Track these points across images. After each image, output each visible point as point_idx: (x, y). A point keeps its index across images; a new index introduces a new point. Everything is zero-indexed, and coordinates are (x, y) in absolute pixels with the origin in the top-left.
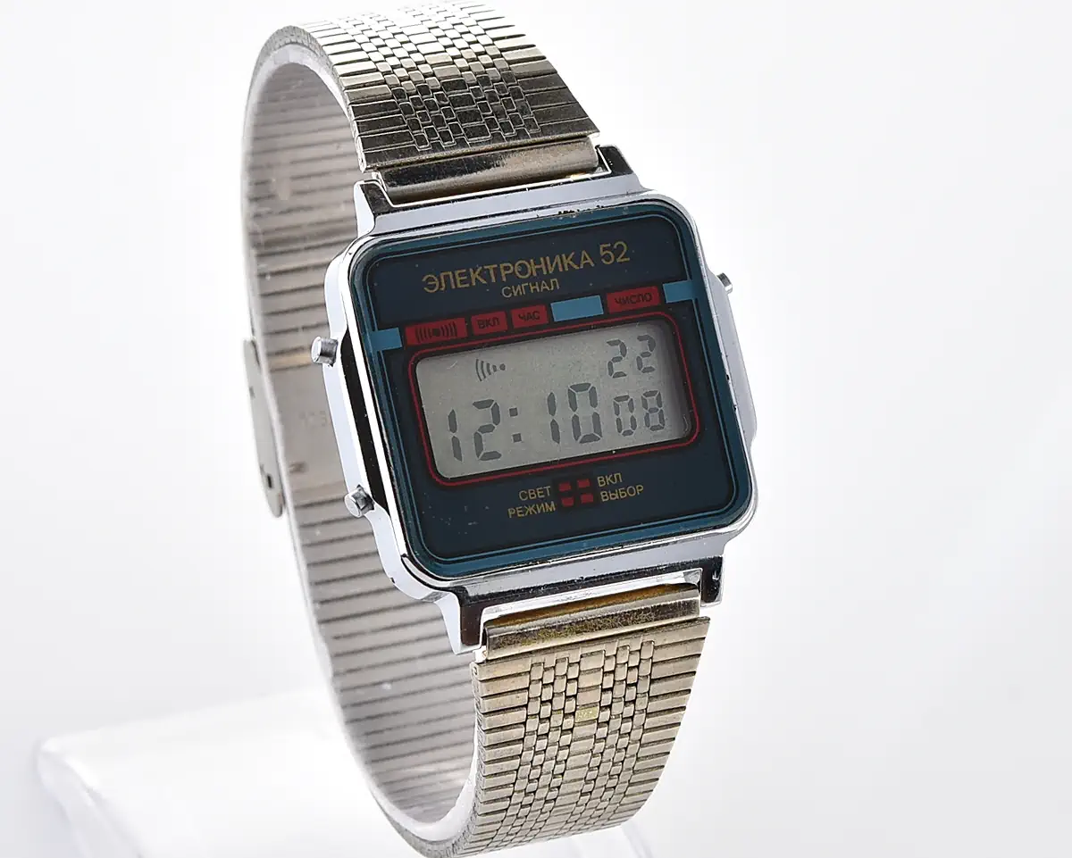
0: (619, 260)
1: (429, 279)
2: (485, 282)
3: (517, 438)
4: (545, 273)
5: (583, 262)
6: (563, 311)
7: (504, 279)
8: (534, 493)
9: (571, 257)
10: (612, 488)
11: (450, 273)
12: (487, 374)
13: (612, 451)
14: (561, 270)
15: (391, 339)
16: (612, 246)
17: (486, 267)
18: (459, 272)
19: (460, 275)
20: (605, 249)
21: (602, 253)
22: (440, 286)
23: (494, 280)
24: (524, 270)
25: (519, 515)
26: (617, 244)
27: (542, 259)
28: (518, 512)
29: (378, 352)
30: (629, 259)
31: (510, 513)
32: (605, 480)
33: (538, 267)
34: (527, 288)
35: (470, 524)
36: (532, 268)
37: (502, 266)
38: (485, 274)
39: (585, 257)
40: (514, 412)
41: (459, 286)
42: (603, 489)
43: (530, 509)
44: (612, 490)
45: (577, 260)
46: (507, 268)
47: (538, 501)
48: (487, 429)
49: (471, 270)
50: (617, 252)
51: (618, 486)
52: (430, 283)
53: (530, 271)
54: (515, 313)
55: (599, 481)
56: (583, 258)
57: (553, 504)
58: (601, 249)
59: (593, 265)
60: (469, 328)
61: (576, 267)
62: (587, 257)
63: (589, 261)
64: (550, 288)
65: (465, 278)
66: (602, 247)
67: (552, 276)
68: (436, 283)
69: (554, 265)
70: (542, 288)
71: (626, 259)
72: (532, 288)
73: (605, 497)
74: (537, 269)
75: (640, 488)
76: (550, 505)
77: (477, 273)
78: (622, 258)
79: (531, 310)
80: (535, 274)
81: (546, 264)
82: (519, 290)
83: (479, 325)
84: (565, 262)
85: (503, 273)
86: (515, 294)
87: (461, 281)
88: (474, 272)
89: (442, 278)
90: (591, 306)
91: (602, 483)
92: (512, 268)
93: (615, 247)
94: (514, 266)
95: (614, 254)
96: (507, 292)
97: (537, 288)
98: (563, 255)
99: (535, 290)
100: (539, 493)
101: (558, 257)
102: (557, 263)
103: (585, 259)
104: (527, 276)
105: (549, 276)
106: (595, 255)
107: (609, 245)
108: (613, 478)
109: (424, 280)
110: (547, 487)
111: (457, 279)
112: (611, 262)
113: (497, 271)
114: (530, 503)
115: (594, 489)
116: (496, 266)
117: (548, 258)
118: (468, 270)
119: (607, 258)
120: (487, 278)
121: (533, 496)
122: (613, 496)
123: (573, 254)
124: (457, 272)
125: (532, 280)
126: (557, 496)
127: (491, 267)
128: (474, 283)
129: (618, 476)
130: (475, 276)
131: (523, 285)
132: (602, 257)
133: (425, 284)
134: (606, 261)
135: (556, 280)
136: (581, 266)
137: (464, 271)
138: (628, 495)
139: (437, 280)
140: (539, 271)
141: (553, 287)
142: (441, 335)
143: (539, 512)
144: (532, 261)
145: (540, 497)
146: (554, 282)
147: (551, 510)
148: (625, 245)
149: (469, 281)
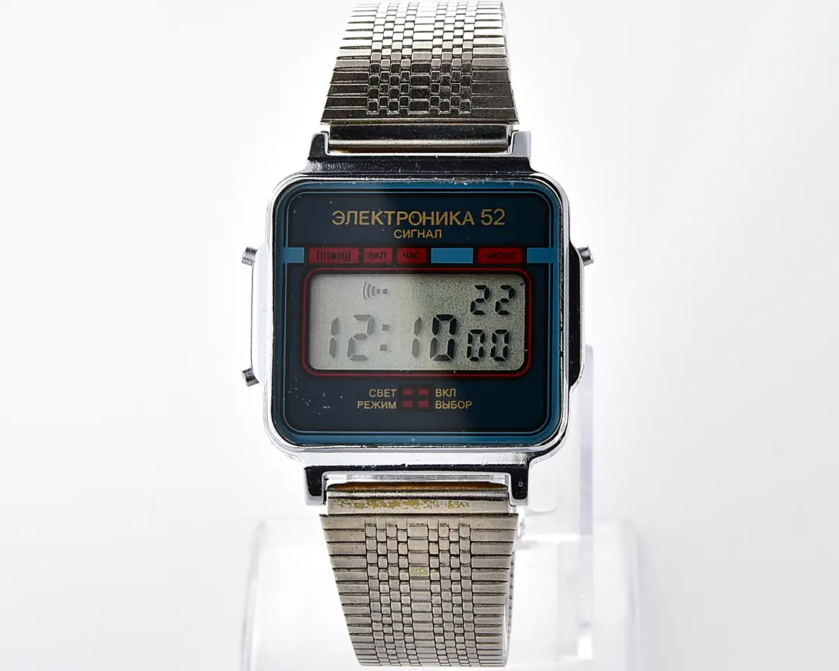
0: (496, 223)
1: (337, 215)
2: (382, 223)
3: (384, 348)
4: (433, 224)
5: (466, 220)
6: (439, 256)
7: (398, 224)
8: (382, 393)
9: (456, 215)
10: (443, 399)
11: (356, 212)
12: (371, 295)
13: (453, 371)
14: (446, 224)
15: (296, 255)
16: (493, 212)
17: (385, 212)
18: (364, 212)
19: (364, 215)
20: (486, 213)
21: (483, 216)
22: (346, 221)
23: (389, 223)
24: (416, 219)
25: (365, 408)
26: (497, 210)
27: (433, 213)
28: (365, 404)
29: (284, 264)
30: (503, 224)
31: (359, 405)
32: (442, 392)
33: (429, 218)
34: (415, 234)
35: (329, 407)
36: (423, 218)
37: (399, 213)
38: (384, 218)
39: (468, 216)
40: (386, 328)
41: (361, 223)
42: (438, 399)
43: (376, 404)
44: (446, 401)
45: (461, 218)
46: (402, 216)
47: (383, 399)
48: (361, 337)
49: (373, 212)
50: (496, 217)
51: (452, 398)
52: (337, 217)
53: (420, 221)
54: (400, 251)
55: (437, 392)
56: (466, 216)
57: (395, 403)
58: (483, 213)
59: (473, 223)
60: (360, 257)
61: (459, 223)
62: (470, 216)
63: (471, 220)
64: (434, 236)
65: (367, 217)
66: (484, 211)
67: (438, 227)
68: (342, 218)
69: (441, 219)
70: (428, 235)
71: (501, 224)
72: (419, 234)
73: (438, 405)
74: (427, 220)
75: (469, 403)
76: (392, 404)
77: (378, 215)
78: (500, 221)
79: (414, 250)
80: (424, 224)
81: (435, 219)
82: (409, 234)
83: (370, 255)
84: (452, 218)
85: (399, 219)
86: (404, 236)
87: (363, 219)
88: (376, 214)
89: (349, 214)
90: (465, 255)
91: (439, 394)
92: (407, 216)
93: (495, 212)
94: (409, 215)
95: (493, 218)
96: (398, 234)
97: (423, 234)
98: (451, 213)
99: (421, 236)
100: (385, 393)
101: (446, 213)
102: (444, 218)
103: (468, 218)
104: (418, 224)
105: (436, 227)
106: (477, 217)
107: (490, 210)
108: (448, 392)
109: (334, 214)
110: (393, 390)
111: (360, 217)
112: (489, 224)
113: (394, 217)
114: (376, 399)
115: (432, 398)
116: (394, 212)
117: (438, 212)
118: (371, 214)
119: (487, 220)
120: (385, 221)
121: (380, 394)
122: (445, 406)
123: (458, 213)
124: (361, 213)
125: (420, 227)
126: (399, 398)
127: (390, 213)
128: (373, 223)
129: (453, 391)
130: (375, 217)
131: (412, 231)
132: (482, 219)
133: (334, 218)
134: (485, 222)
135: (440, 230)
136: (464, 224)
137: (368, 212)
138: (458, 408)
139: (344, 215)
140: (428, 221)
141: (436, 236)
142: (337, 259)
143: (382, 408)
144: (424, 213)
145: (386, 396)
146: (438, 233)
147: (392, 408)
148: (503, 212)
149: (370, 221)
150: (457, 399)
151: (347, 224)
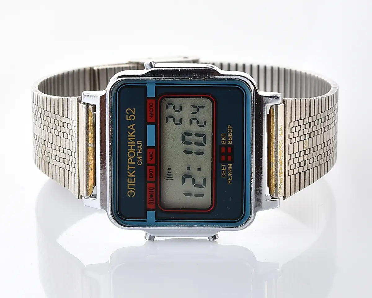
0: (134, 113)
1: (130, 195)
2: (134, 171)
3: (199, 170)
4: (134, 145)
5: (132, 128)
6: (151, 142)
7: (134, 163)
9: (130, 133)
10: (227, 139)
11: (128, 185)
12: (171, 176)
13: (212, 135)
14: (134, 138)
15: (151, 215)
16: (128, 114)
17: (128, 170)
18: (128, 181)
19: (130, 181)
20: (128, 118)
21: (130, 119)
23: (134, 168)
24: (132, 154)
25: (231, 179)
26: (127, 112)
27: (128, 145)
28: (230, 180)
29: (156, 221)
30: (134, 109)
31: (230, 183)
32: (223, 140)
33: (131, 147)
34: (139, 154)
35: (231, 198)
36: (132, 150)
37: (129, 163)
38: (131, 170)
39: (130, 127)
40: (188, 169)
41: (134, 182)
42: (227, 142)
43: (229, 174)
44: (228, 139)
45: (131, 131)
46: (130, 161)
47: (227, 170)
48: (193, 181)
49: (128, 176)
50: (130, 113)
51: (227, 135)
52: (131, 194)
53: (132, 152)
54: (149, 162)
55: (223, 143)
56: (131, 128)
57: (229, 165)
58: (128, 119)
59: (134, 125)
60: (152, 182)
61: (134, 132)
63: (132, 126)
64: (141, 145)
65: (131, 179)
66: (127, 119)
68: (131, 191)
69: (132, 141)
70: (140, 148)
71: (134, 110)
72: (140, 152)
73: (230, 142)
74: (132, 149)
75: (229, 127)
77: (130, 173)
78: (133, 111)
79: (148, 155)
80: (134, 150)
81: (131, 144)
82: (140, 158)
83: (151, 178)
84: (131, 136)
85: (132, 163)
86: (141, 160)
87: (132, 181)
88: (129, 175)
89: (129, 188)
90: (151, 129)
91: (224, 142)
92: (130, 159)
93: (128, 113)
94: (130, 158)
95: (131, 114)
96: (140, 163)
97: (140, 150)
98: (128, 136)
99: (141, 151)
100: (223, 169)
101: (128, 138)
102: (131, 139)
103: (131, 127)
104: (134, 153)
105: (136, 144)
106: (131, 123)
107: (127, 116)
108: (223, 137)
109: (129, 196)
110: (222, 165)
111: (131, 183)
112: (134, 117)
113: (130, 165)
114: (227, 174)
115: (226, 146)
116: (128, 165)
117: (128, 143)
118: (129, 177)
119: (132, 118)
120: (133, 170)
121: (224, 172)
122: (231, 139)
123: (128, 132)
124: (128, 182)
125: (136, 152)
126: (226, 162)
127: (129, 167)
128: (134, 176)
129: (223, 135)
130: (131, 175)
131: (138, 156)
132: (132, 120)
133: (131, 196)
134: (133, 118)
135: (138, 142)
136: (134, 129)
137: (128, 179)
138: (231, 133)
139: (130, 191)
140: (133, 147)
141: (141, 144)
142: (153, 194)
143: (231, 171)
144: (128, 150)
145: (225, 169)
146: (139, 142)
147: (231, 166)
148: (128, 109)
149: (133, 178)
150: (227, 133)
151: (134, 189)
